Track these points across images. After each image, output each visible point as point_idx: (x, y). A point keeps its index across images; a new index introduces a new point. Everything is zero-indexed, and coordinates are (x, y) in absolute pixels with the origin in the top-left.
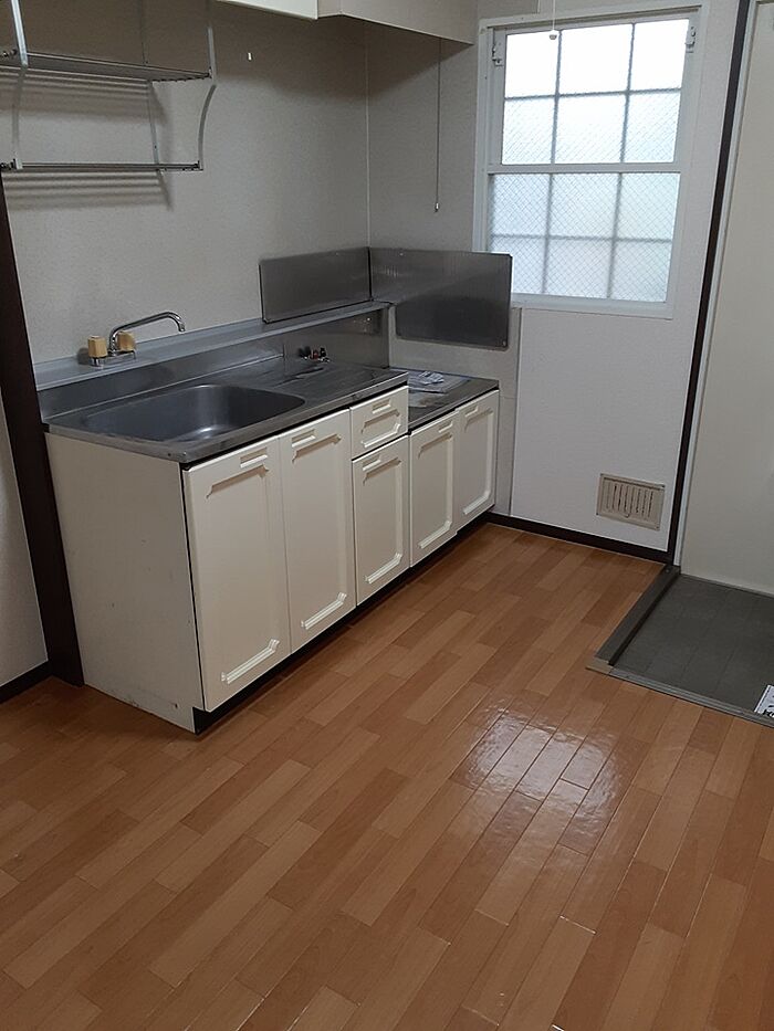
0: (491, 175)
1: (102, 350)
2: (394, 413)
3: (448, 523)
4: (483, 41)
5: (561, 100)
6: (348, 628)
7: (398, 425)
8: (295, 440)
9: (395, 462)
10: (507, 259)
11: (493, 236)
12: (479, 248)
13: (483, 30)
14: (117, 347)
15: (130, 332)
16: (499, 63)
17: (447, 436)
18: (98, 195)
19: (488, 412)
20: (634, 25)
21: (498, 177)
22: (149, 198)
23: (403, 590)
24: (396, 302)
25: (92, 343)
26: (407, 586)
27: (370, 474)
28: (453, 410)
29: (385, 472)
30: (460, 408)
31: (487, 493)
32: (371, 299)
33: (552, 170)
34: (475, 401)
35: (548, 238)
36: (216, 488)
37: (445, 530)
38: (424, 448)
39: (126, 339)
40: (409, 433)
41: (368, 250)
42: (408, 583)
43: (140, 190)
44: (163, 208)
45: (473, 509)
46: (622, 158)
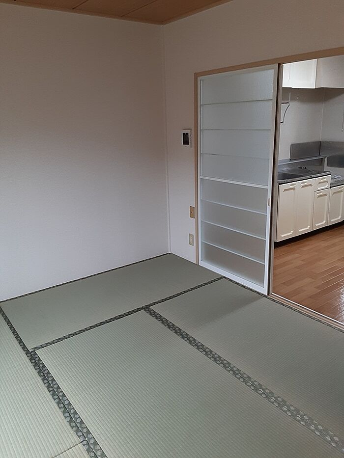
2: (327, 182)
3: (340, 217)
7: (327, 185)
9: (326, 195)
17: (341, 191)
24: (328, 156)
27: (319, 196)
29: (323, 197)
32: (320, 156)
36: (285, 190)
38: (334, 193)
40: (330, 188)
41: (320, 142)
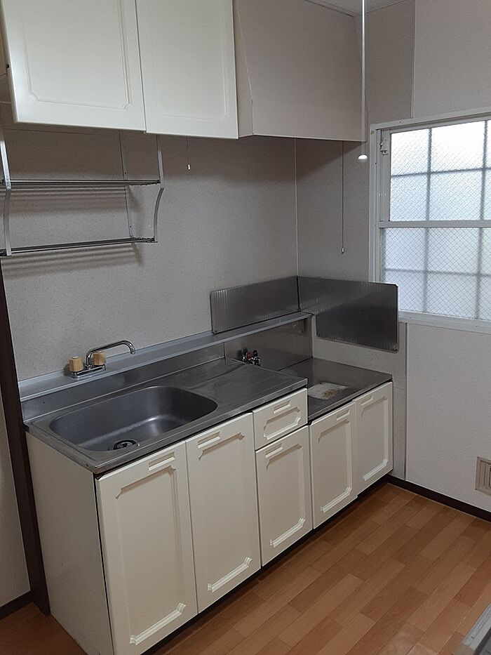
0: (382, 230)
1: (78, 367)
2: (296, 409)
3: (349, 489)
4: (373, 139)
5: (433, 177)
6: (257, 583)
7: (300, 418)
8: (201, 442)
9: (296, 447)
10: (395, 287)
11: (385, 269)
12: (374, 279)
13: (373, 132)
14: (91, 364)
15: (103, 353)
16: (386, 153)
17: (345, 422)
18: (85, 261)
19: (384, 399)
20: (486, 121)
21: (387, 230)
22: (125, 260)
23: (309, 545)
24: (316, 313)
25: (72, 362)
26: (313, 543)
27: (273, 459)
28: (351, 401)
30: (356, 400)
31: (386, 461)
32: (299, 310)
33: (427, 225)
34: (369, 393)
35: (426, 272)
36: (124, 490)
37: (347, 495)
38: (323, 434)
39: (98, 357)
40: (309, 423)
41: (297, 278)
42: (313, 540)
43: (117, 255)
44: (136, 265)
45: (371, 476)
46: (482, 215)
